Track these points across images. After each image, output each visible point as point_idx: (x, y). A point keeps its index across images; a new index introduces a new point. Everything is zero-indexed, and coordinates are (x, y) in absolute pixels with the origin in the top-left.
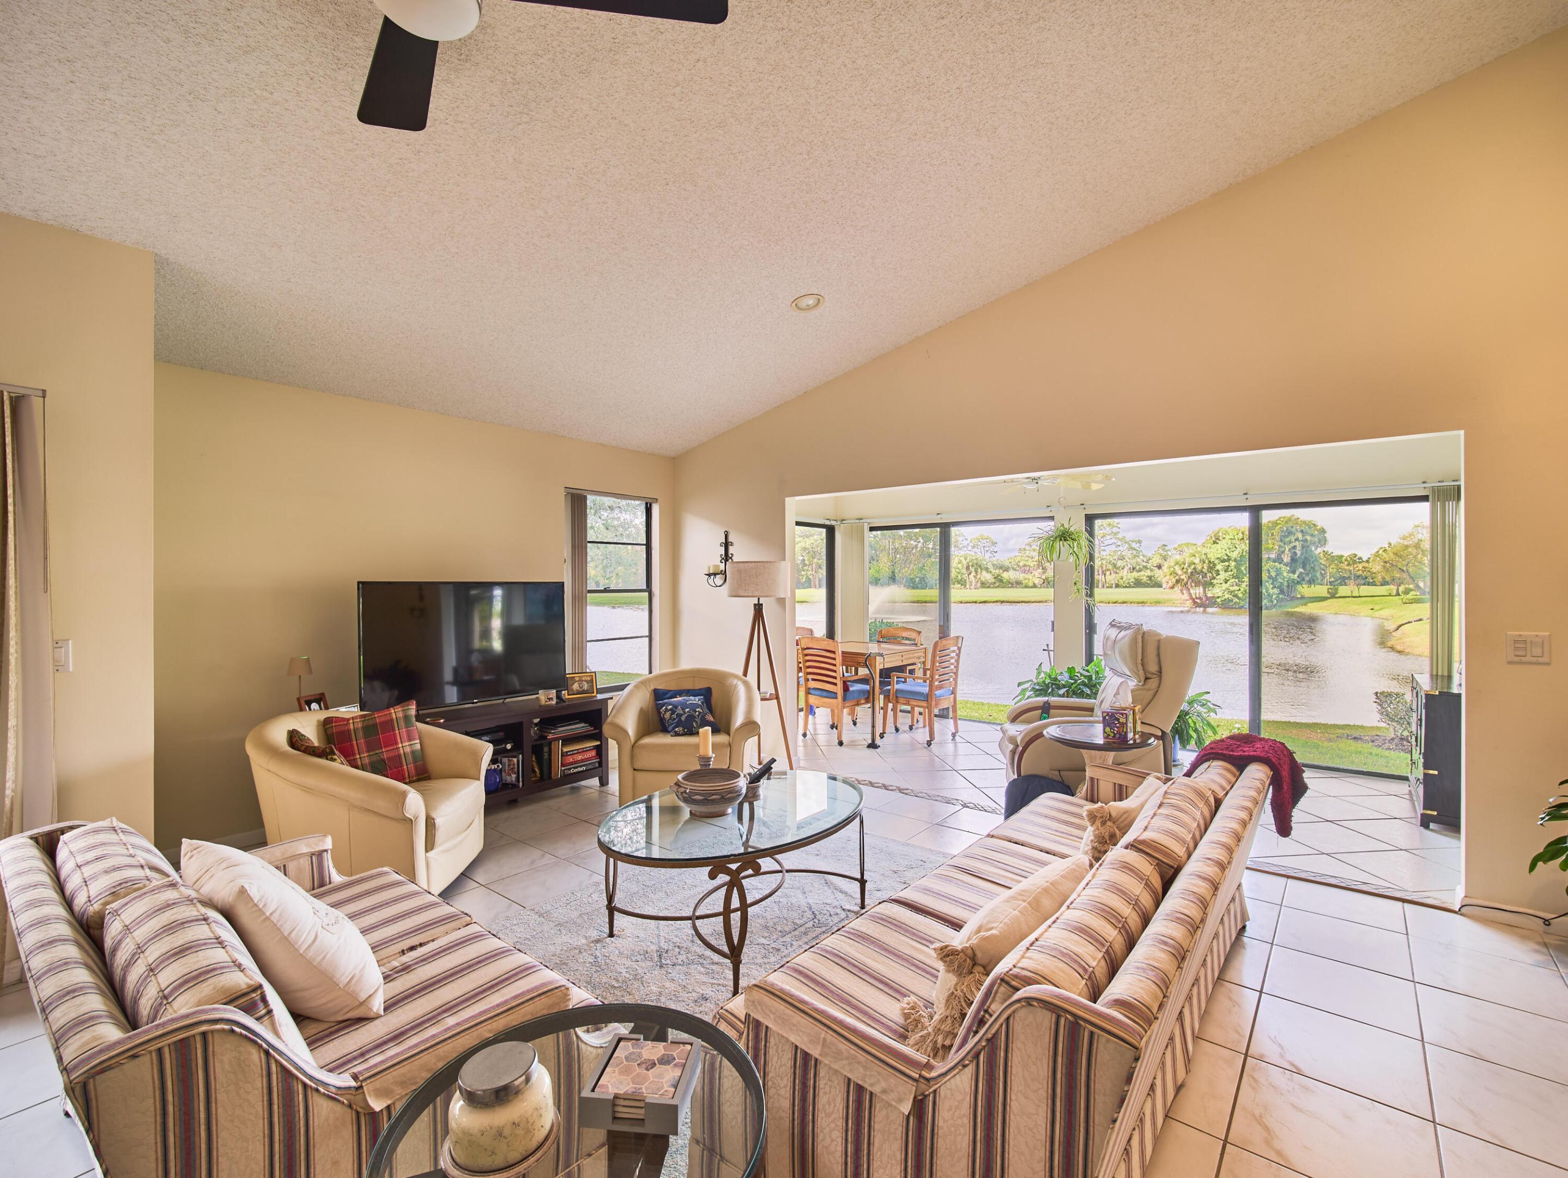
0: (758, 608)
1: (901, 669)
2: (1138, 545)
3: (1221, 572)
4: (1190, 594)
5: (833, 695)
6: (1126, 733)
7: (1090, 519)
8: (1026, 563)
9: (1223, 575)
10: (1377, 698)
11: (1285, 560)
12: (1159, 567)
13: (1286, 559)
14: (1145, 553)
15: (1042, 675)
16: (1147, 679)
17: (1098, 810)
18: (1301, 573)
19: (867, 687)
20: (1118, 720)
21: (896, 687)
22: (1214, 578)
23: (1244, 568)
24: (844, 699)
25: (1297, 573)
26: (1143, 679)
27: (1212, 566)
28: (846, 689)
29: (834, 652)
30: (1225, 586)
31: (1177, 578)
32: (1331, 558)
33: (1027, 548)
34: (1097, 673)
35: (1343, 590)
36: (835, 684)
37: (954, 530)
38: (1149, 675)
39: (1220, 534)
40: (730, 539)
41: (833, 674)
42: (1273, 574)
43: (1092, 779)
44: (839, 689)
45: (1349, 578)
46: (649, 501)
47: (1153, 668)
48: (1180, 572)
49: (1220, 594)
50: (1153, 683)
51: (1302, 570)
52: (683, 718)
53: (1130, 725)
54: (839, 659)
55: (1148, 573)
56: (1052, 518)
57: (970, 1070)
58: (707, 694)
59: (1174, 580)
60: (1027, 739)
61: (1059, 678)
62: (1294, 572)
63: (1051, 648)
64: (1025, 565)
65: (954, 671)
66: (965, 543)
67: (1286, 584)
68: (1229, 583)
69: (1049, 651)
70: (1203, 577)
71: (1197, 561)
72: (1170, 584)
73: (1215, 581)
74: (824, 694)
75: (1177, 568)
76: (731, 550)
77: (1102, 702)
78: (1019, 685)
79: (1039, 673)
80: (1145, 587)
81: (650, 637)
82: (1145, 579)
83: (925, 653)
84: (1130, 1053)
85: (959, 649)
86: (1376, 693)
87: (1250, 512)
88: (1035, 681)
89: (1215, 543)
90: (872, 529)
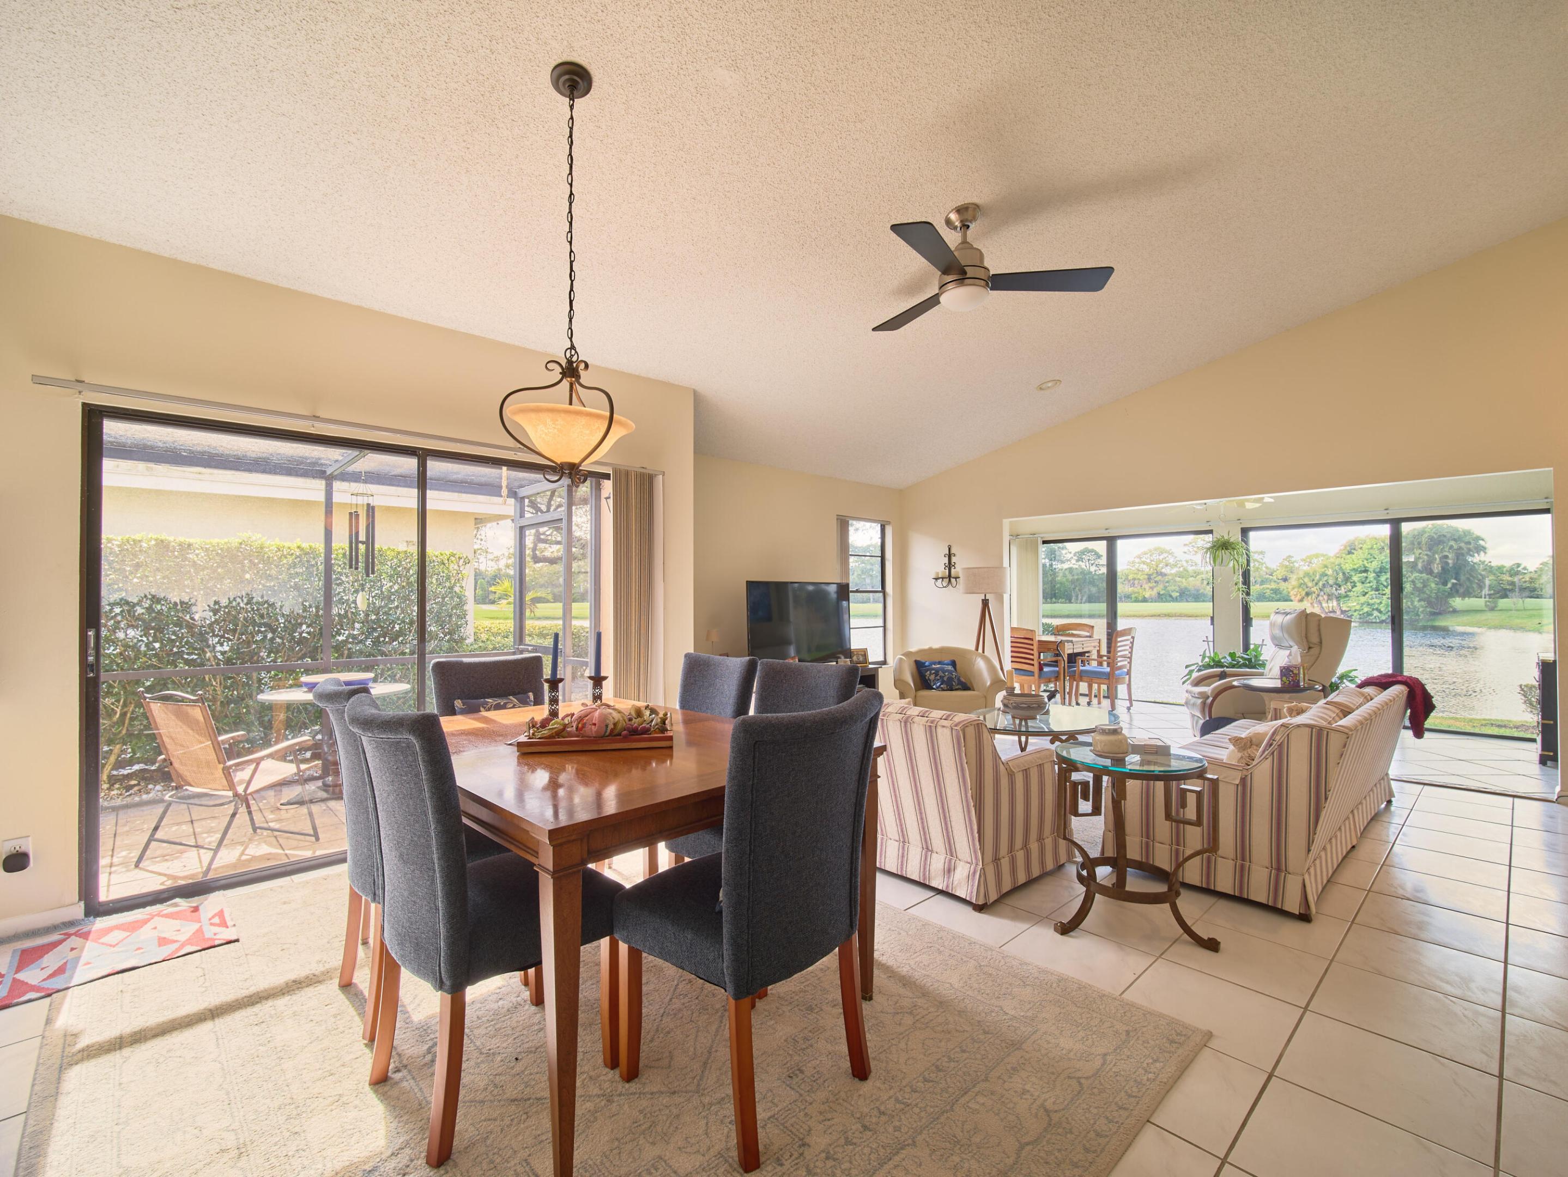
0: (985, 603)
1: (1082, 654)
2: (1261, 556)
3: (1358, 584)
4: (1322, 607)
5: (1031, 673)
6: (1299, 681)
7: (1245, 532)
8: (1135, 576)
9: (1359, 588)
10: (1522, 690)
11: (1436, 571)
12: (1285, 580)
13: (1437, 568)
14: (1269, 565)
15: (1207, 660)
16: (1310, 648)
17: (1294, 706)
18: (1453, 584)
19: (1057, 669)
20: (1292, 671)
21: (1081, 668)
22: (1350, 591)
23: (1386, 577)
24: (1040, 676)
25: (1449, 585)
26: (1307, 648)
27: (1347, 579)
28: (1041, 669)
29: (1032, 639)
30: (1363, 599)
31: (1306, 590)
32: (1490, 570)
33: (1137, 560)
34: (1256, 656)
35: (1503, 603)
36: (1033, 665)
37: (1120, 543)
38: (1311, 645)
39: (1356, 543)
40: (952, 551)
41: (1031, 657)
42: (1419, 585)
43: (1275, 709)
44: (1035, 669)
45: (1512, 590)
46: (883, 523)
47: (1314, 639)
48: (1310, 584)
49: (1358, 607)
50: (1315, 651)
51: (1454, 581)
52: (945, 679)
53: (1302, 676)
54: (1035, 647)
55: (1273, 586)
56: (1211, 532)
57: (1270, 760)
58: (953, 663)
59: (1303, 593)
60: (1216, 692)
61: (1222, 660)
62: (1445, 584)
63: (1211, 639)
64: (1134, 579)
65: (1129, 655)
66: (1069, 556)
67: (1433, 595)
68: (1367, 596)
69: (1208, 642)
70: (1336, 590)
71: (1330, 572)
72: (1299, 597)
73: (1351, 594)
74: (1022, 672)
75: (1306, 580)
76: (954, 559)
77: (1270, 670)
78: (1187, 667)
79: (1204, 657)
80: (1269, 601)
81: (884, 627)
82: (1268, 593)
83: (1099, 643)
84: (1345, 736)
85: (1133, 638)
86: (1521, 686)
87: (1390, 524)
88: (1201, 664)
89: (1350, 553)
90: (1044, 542)
